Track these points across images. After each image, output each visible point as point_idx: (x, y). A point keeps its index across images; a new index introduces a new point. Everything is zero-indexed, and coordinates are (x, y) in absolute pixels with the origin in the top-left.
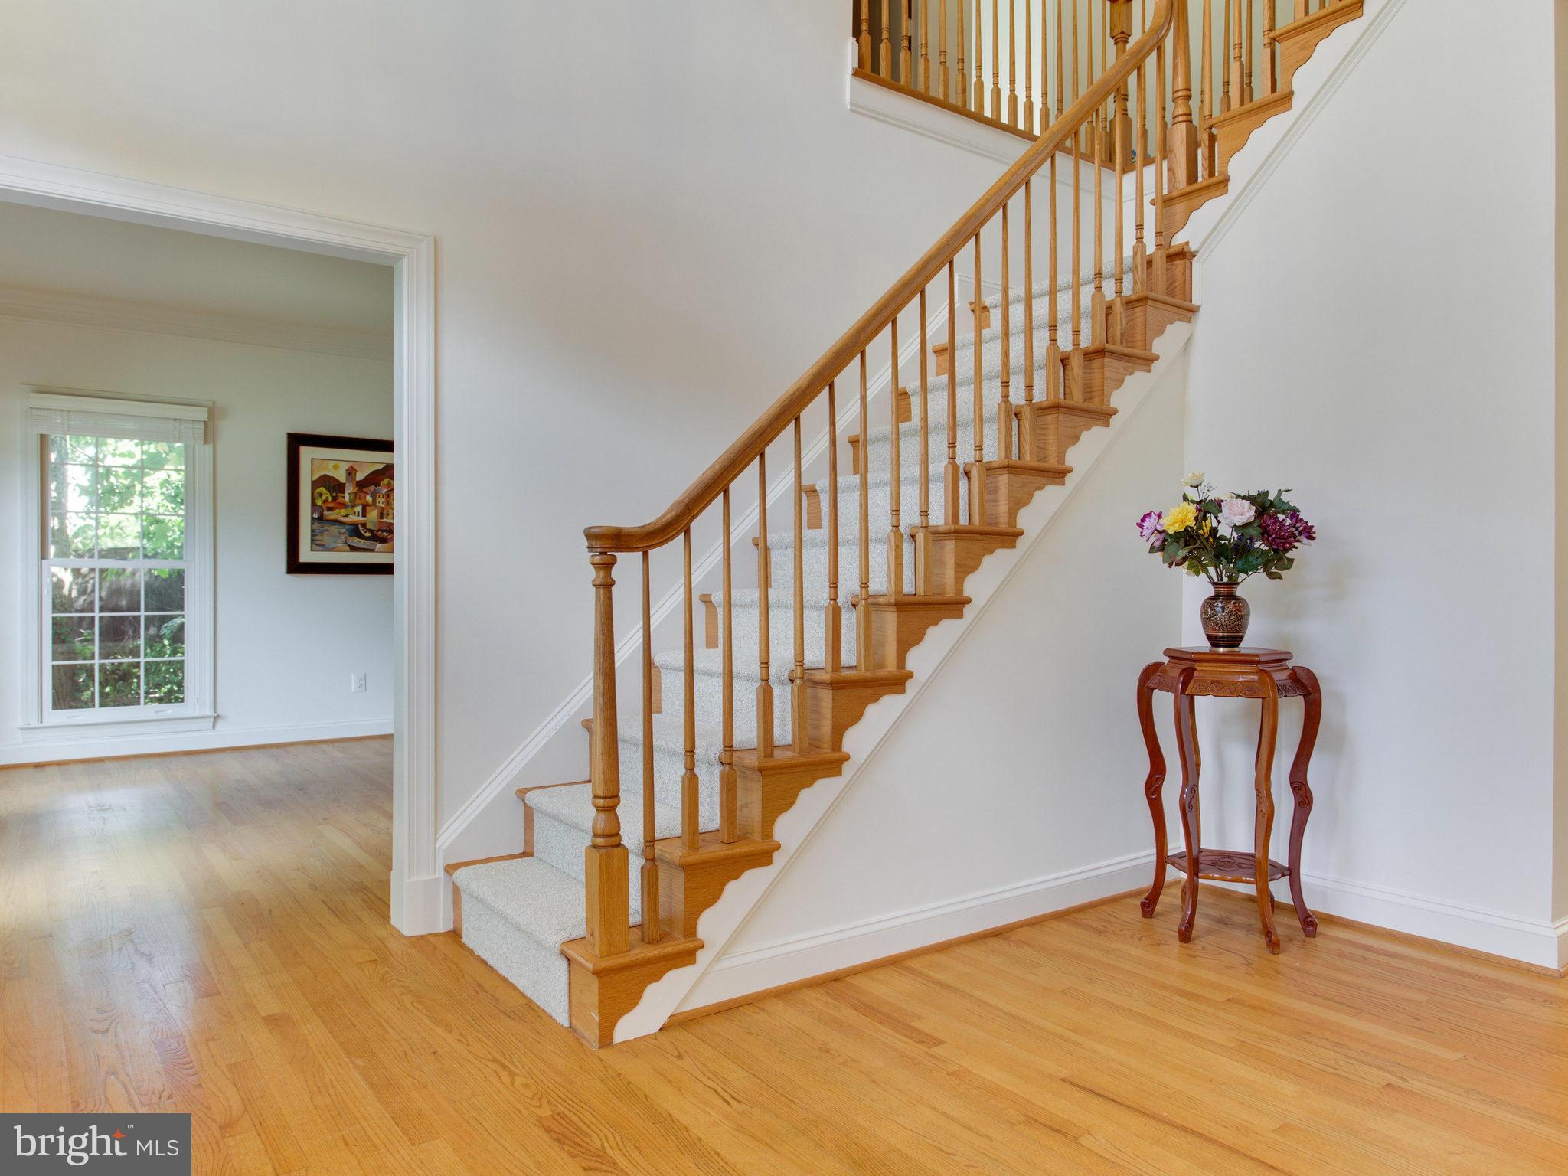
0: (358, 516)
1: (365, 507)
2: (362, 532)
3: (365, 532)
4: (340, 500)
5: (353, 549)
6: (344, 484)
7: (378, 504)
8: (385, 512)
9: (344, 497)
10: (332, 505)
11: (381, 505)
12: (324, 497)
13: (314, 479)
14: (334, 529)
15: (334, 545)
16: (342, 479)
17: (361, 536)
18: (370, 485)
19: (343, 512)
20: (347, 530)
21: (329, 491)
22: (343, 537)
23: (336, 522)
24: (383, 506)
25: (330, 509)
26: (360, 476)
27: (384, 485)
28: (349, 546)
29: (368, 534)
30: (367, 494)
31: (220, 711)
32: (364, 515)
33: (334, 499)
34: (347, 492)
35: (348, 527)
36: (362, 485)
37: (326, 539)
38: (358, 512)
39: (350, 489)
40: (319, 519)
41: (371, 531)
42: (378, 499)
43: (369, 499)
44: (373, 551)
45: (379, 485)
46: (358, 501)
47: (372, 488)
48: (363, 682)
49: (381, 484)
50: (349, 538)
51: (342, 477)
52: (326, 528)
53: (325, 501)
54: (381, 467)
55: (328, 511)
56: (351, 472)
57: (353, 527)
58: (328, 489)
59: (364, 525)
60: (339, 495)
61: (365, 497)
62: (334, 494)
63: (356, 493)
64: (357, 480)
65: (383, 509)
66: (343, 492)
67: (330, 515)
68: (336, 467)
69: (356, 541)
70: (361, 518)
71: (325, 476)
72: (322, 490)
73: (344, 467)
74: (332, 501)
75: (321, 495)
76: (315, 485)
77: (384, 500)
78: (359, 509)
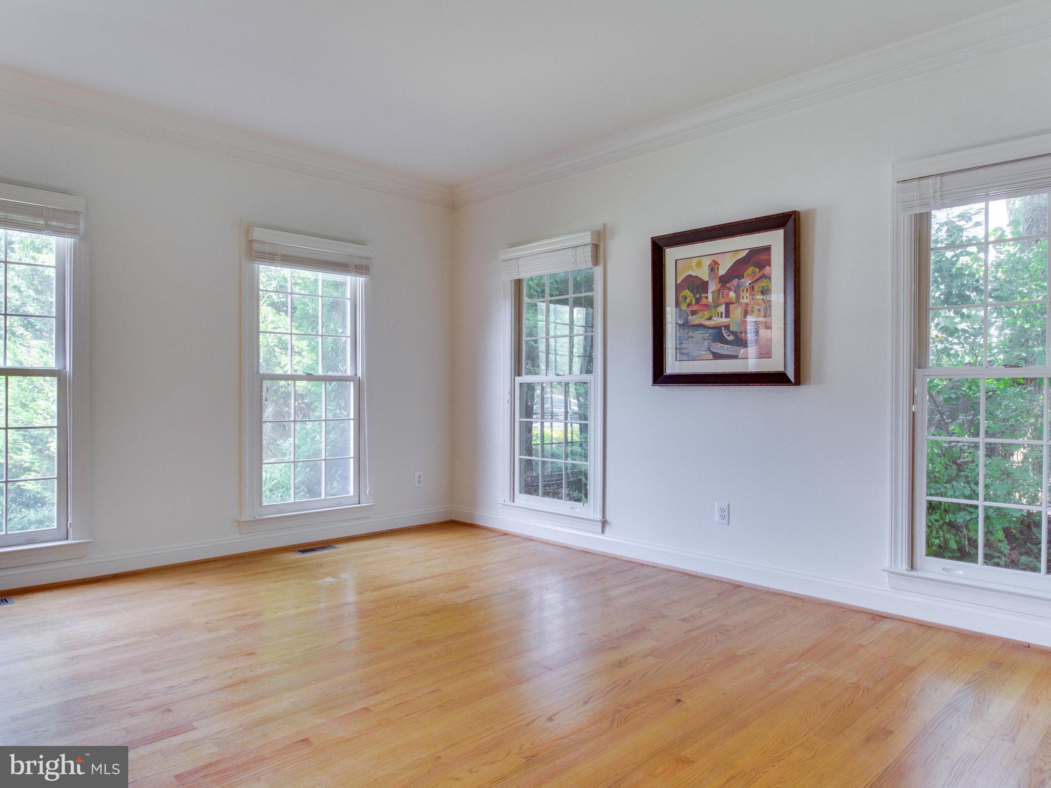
0: (722, 317)
1: (728, 305)
2: (725, 335)
3: (728, 336)
4: (704, 301)
5: (717, 356)
6: (707, 282)
7: (741, 301)
8: (750, 309)
9: (707, 298)
10: (695, 308)
11: (745, 301)
12: (688, 300)
13: (679, 282)
14: (698, 335)
15: (695, 353)
16: (705, 277)
17: (723, 341)
18: (733, 280)
19: (706, 314)
20: (710, 334)
21: (693, 292)
22: (706, 343)
23: (700, 326)
24: (747, 301)
25: (694, 313)
26: (722, 271)
27: (748, 275)
28: (712, 353)
29: (731, 338)
30: (730, 289)
31: (608, 518)
32: (727, 316)
33: (698, 301)
34: (710, 291)
35: (711, 331)
36: (724, 280)
37: (690, 346)
38: (722, 313)
39: (713, 287)
40: (685, 326)
41: (734, 333)
42: (742, 294)
43: (732, 294)
44: (736, 357)
45: (743, 278)
46: (722, 300)
47: (735, 282)
48: (726, 514)
49: (745, 275)
50: (713, 344)
51: (704, 274)
52: (690, 334)
53: (689, 305)
54: (744, 254)
55: (692, 315)
56: (714, 267)
57: (716, 331)
58: (692, 291)
59: (727, 327)
60: (703, 295)
61: (728, 294)
62: (698, 296)
63: (719, 291)
64: (720, 274)
65: (747, 305)
66: (707, 292)
67: (694, 320)
68: (699, 265)
69: (719, 348)
70: (724, 320)
71: (689, 276)
72: (686, 292)
73: (707, 262)
74: (695, 304)
75: (686, 298)
76: (678, 288)
77: (748, 294)
78: (722, 309)
